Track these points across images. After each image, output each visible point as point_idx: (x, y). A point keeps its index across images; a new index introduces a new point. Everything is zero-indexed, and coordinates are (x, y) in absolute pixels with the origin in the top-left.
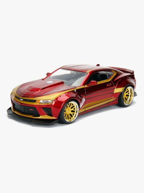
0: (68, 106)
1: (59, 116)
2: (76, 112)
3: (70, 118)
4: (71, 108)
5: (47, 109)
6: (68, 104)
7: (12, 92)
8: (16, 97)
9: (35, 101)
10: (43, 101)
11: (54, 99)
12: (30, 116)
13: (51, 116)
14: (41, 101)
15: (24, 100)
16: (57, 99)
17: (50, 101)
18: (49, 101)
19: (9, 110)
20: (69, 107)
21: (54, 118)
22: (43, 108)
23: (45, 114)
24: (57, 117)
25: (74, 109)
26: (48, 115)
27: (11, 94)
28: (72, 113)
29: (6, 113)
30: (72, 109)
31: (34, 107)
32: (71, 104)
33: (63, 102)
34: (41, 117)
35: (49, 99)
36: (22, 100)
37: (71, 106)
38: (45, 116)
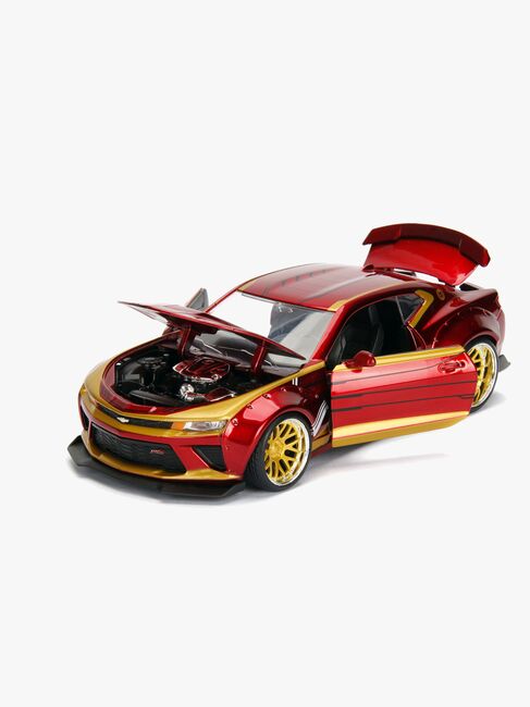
0: (279, 433)
1: (249, 464)
2: (298, 456)
3: (280, 474)
4: (288, 442)
5: (208, 449)
6: (281, 426)
7: (83, 387)
8: (100, 408)
9: (167, 426)
10: (195, 425)
11: (229, 418)
12: (154, 473)
13: (223, 469)
14: (188, 426)
15: (132, 422)
16: (240, 415)
17: (216, 424)
18: (213, 423)
19: (75, 448)
20: (282, 436)
21: (232, 477)
22: (194, 447)
23: (201, 466)
24: (242, 472)
25: (295, 446)
26: (212, 467)
27: (80, 395)
28: (286, 460)
29: (68, 456)
30: (290, 447)
31: (165, 445)
32: (288, 426)
33: (262, 423)
34: (188, 476)
35: (215, 419)
36: (123, 420)
37: (287, 436)
38: (203, 471)
